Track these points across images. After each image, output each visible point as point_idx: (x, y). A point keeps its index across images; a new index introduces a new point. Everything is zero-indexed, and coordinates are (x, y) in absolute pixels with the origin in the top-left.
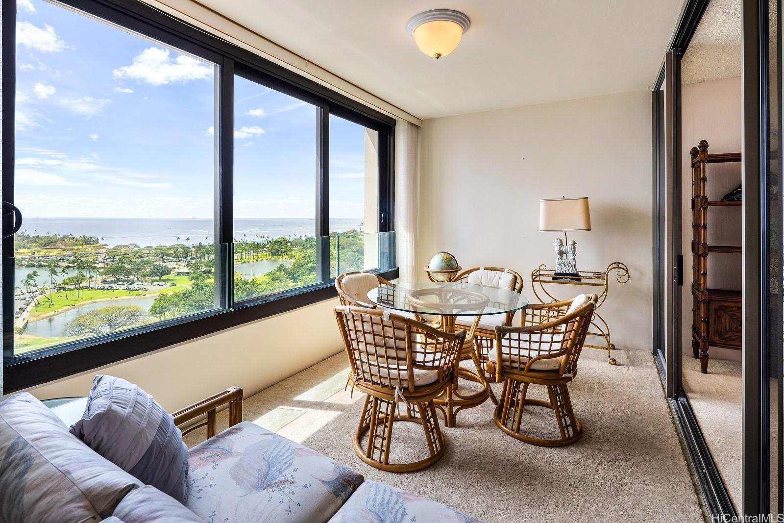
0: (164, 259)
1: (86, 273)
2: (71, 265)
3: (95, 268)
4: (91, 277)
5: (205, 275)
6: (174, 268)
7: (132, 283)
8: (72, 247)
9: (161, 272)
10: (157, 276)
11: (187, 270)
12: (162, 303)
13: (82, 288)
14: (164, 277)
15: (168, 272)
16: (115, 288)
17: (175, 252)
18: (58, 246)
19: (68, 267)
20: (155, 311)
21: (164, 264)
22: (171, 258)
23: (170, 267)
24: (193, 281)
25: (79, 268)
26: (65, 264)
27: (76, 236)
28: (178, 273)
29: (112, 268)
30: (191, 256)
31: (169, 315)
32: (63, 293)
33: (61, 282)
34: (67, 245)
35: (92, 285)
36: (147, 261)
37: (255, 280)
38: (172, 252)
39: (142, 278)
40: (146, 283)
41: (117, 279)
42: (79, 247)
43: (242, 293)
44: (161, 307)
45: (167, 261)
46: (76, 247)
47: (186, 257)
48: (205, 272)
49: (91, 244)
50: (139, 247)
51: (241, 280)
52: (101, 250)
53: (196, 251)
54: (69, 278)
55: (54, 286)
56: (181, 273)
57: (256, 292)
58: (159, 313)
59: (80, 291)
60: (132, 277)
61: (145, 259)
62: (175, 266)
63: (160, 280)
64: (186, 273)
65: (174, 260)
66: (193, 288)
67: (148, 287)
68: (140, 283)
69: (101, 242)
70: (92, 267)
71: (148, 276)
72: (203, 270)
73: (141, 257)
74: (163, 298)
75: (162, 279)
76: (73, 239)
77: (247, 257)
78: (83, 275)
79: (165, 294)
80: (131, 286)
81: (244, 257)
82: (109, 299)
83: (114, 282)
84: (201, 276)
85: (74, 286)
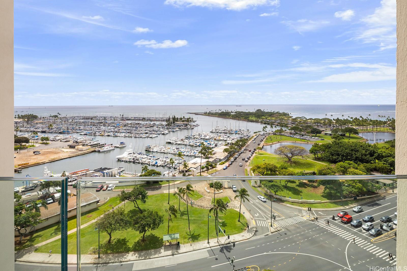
0: (318, 126)
1: (284, 129)
2: (278, 124)
3: (287, 126)
4: (285, 130)
5: (341, 137)
6: (324, 131)
7: (303, 136)
8: (279, 117)
9: (316, 132)
10: (314, 134)
11: (330, 132)
12: (316, 148)
13: (282, 135)
14: (318, 135)
15: (320, 132)
16: (295, 137)
17: (324, 122)
18: (274, 116)
19: (277, 125)
20: (312, 151)
21: (318, 128)
22: (322, 125)
23: (321, 130)
24: (334, 139)
25: (281, 126)
26: (277, 124)
27: (281, 112)
28: (325, 133)
29: (294, 127)
30: (333, 125)
31: (320, 155)
32: (275, 136)
33: (275, 131)
34: (277, 116)
35: (286, 134)
36: (310, 125)
37: (377, 145)
38: (322, 122)
39: (307, 134)
40: (309, 137)
41: (296, 133)
42: (282, 117)
43: (366, 152)
44: (315, 150)
45: (320, 127)
46: (281, 117)
47: (330, 125)
48: (341, 135)
49: (286, 116)
50: (306, 118)
51: (365, 143)
52: (290, 119)
53: (336, 123)
54: (277, 130)
55: (272, 132)
56: (327, 134)
57: (377, 153)
58: (315, 153)
59: (281, 136)
60: (302, 133)
61: (309, 124)
62: (324, 130)
63: (316, 136)
64: (330, 134)
65: (323, 126)
66: (333, 143)
67: (310, 139)
68: (306, 136)
69: (290, 115)
70: (286, 126)
71: (310, 133)
72: (340, 134)
73: (307, 123)
74: (316, 145)
75: (317, 135)
76: (280, 113)
77: (371, 129)
78: (282, 129)
79: (318, 143)
80: (302, 137)
81: (369, 128)
82: (292, 141)
83: (294, 134)
84: (338, 137)
85: (279, 134)
